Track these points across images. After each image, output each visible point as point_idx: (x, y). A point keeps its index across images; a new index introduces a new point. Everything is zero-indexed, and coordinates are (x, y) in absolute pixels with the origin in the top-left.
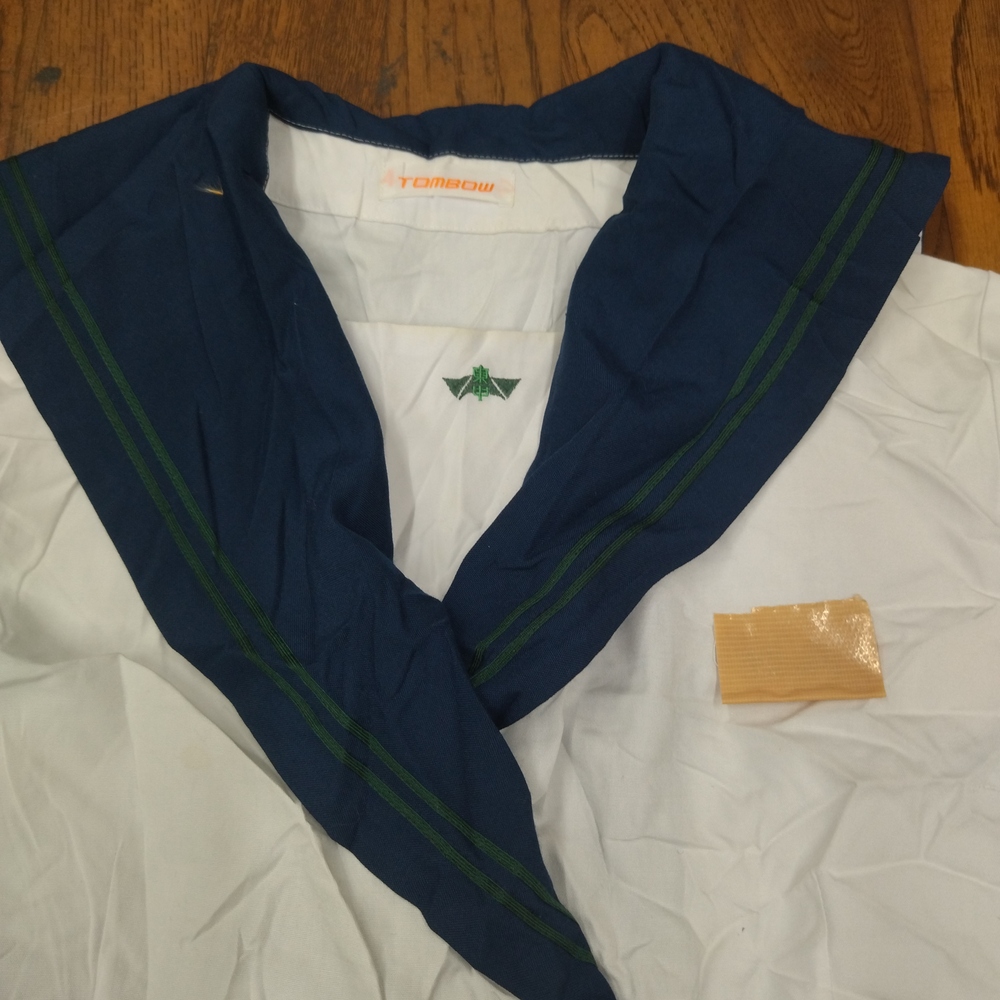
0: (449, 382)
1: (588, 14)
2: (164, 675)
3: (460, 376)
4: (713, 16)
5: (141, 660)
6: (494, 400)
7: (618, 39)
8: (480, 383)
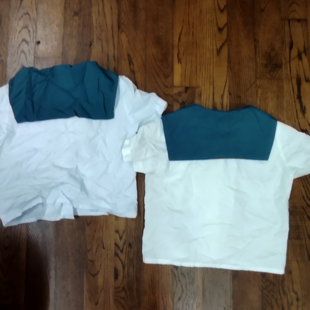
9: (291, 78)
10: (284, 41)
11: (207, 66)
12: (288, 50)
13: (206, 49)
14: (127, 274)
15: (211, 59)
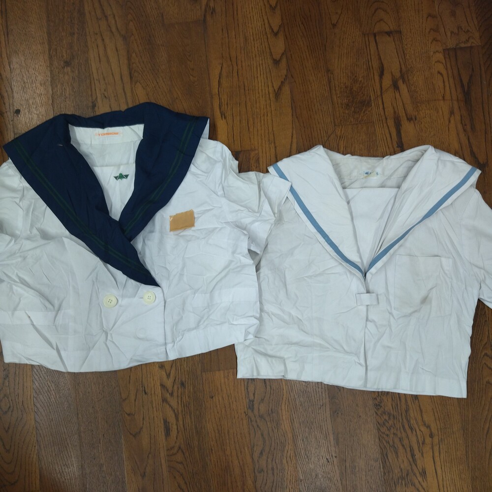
0: (115, 177)
1: (136, 83)
2: (71, 239)
3: (117, 176)
4: (165, 80)
5: (66, 237)
6: (124, 180)
7: (144, 89)
8: (121, 177)
9: (386, 119)
10: (371, 67)
11: (262, 118)
12: (377, 78)
13: (259, 93)
14: (182, 426)
15: (268, 107)
